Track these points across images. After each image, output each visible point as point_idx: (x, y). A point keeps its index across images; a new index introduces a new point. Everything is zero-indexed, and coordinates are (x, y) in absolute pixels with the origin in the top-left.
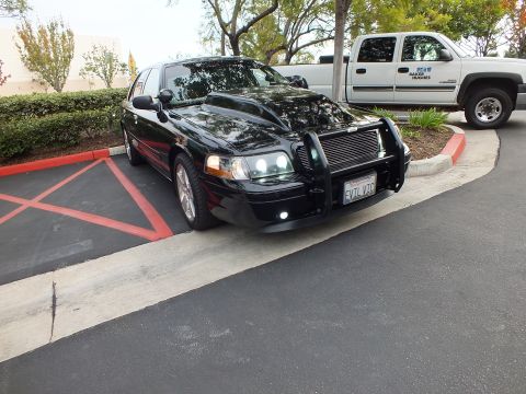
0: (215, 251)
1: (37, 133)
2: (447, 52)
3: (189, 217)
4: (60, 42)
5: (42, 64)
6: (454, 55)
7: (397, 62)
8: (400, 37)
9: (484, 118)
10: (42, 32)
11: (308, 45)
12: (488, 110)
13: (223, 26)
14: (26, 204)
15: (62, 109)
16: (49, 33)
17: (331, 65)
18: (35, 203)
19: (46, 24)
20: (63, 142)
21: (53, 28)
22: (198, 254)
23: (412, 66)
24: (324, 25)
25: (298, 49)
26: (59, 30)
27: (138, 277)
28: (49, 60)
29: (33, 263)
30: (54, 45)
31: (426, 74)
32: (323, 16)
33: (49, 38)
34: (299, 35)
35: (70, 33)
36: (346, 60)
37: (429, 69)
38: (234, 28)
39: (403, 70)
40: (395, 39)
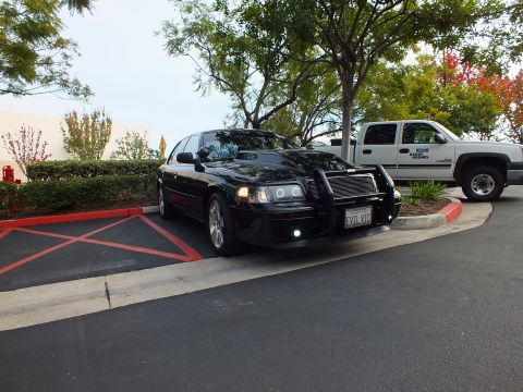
0: (239, 268)
1: (83, 189)
2: (441, 136)
3: (217, 246)
4: (99, 127)
5: (80, 146)
6: (448, 138)
7: (399, 144)
8: (400, 124)
9: (480, 192)
10: (86, 119)
11: (321, 135)
12: (482, 185)
13: (247, 114)
14: (75, 239)
15: (105, 172)
16: (91, 120)
17: (339, 147)
18: (82, 238)
19: (90, 113)
20: (103, 200)
21: (95, 116)
22: (225, 270)
23: (412, 147)
24: (335, 118)
25: (312, 138)
26: (100, 118)
27: (175, 281)
28: (87, 142)
29: (87, 271)
30: (94, 129)
31: (425, 154)
32: (335, 111)
33: (90, 124)
34: (314, 126)
35: (109, 121)
36: (353, 142)
37: (427, 150)
38: (256, 116)
39: (404, 151)
40: (395, 126)
